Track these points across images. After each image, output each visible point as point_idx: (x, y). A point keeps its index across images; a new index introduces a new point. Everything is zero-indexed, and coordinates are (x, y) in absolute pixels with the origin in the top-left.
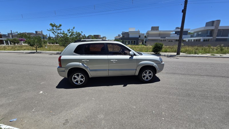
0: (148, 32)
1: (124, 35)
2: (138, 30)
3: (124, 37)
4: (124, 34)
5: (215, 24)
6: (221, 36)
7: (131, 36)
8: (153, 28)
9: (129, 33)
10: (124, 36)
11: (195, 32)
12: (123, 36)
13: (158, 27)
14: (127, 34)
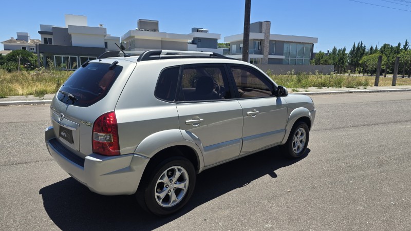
0: (132, 35)
1: (48, 37)
2: (99, 26)
3: (51, 42)
4: (50, 33)
5: (264, 29)
6: (275, 55)
7: (76, 41)
8: (144, 25)
9: (70, 32)
10: (50, 40)
11: (232, 43)
12: (45, 40)
13: (156, 24)
14: (64, 33)
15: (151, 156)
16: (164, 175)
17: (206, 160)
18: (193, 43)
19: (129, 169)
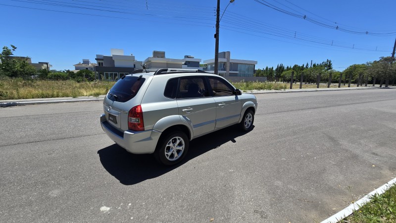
0: (150, 60)
1: (101, 62)
2: (130, 55)
3: (102, 65)
4: (102, 60)
5: (226, 56)
6: (233, 71)
7: (117, 64)
8: (156, 54)
9: (113, 59)
10: (102, 63)
11: (209, 64)
12: (99, 63)
13: (164, 53)
14: (110, 59)
15: (162, 131)
16: (170, 142)
17: (195, 133)
18: (185, 64)
19: (150, 139)
